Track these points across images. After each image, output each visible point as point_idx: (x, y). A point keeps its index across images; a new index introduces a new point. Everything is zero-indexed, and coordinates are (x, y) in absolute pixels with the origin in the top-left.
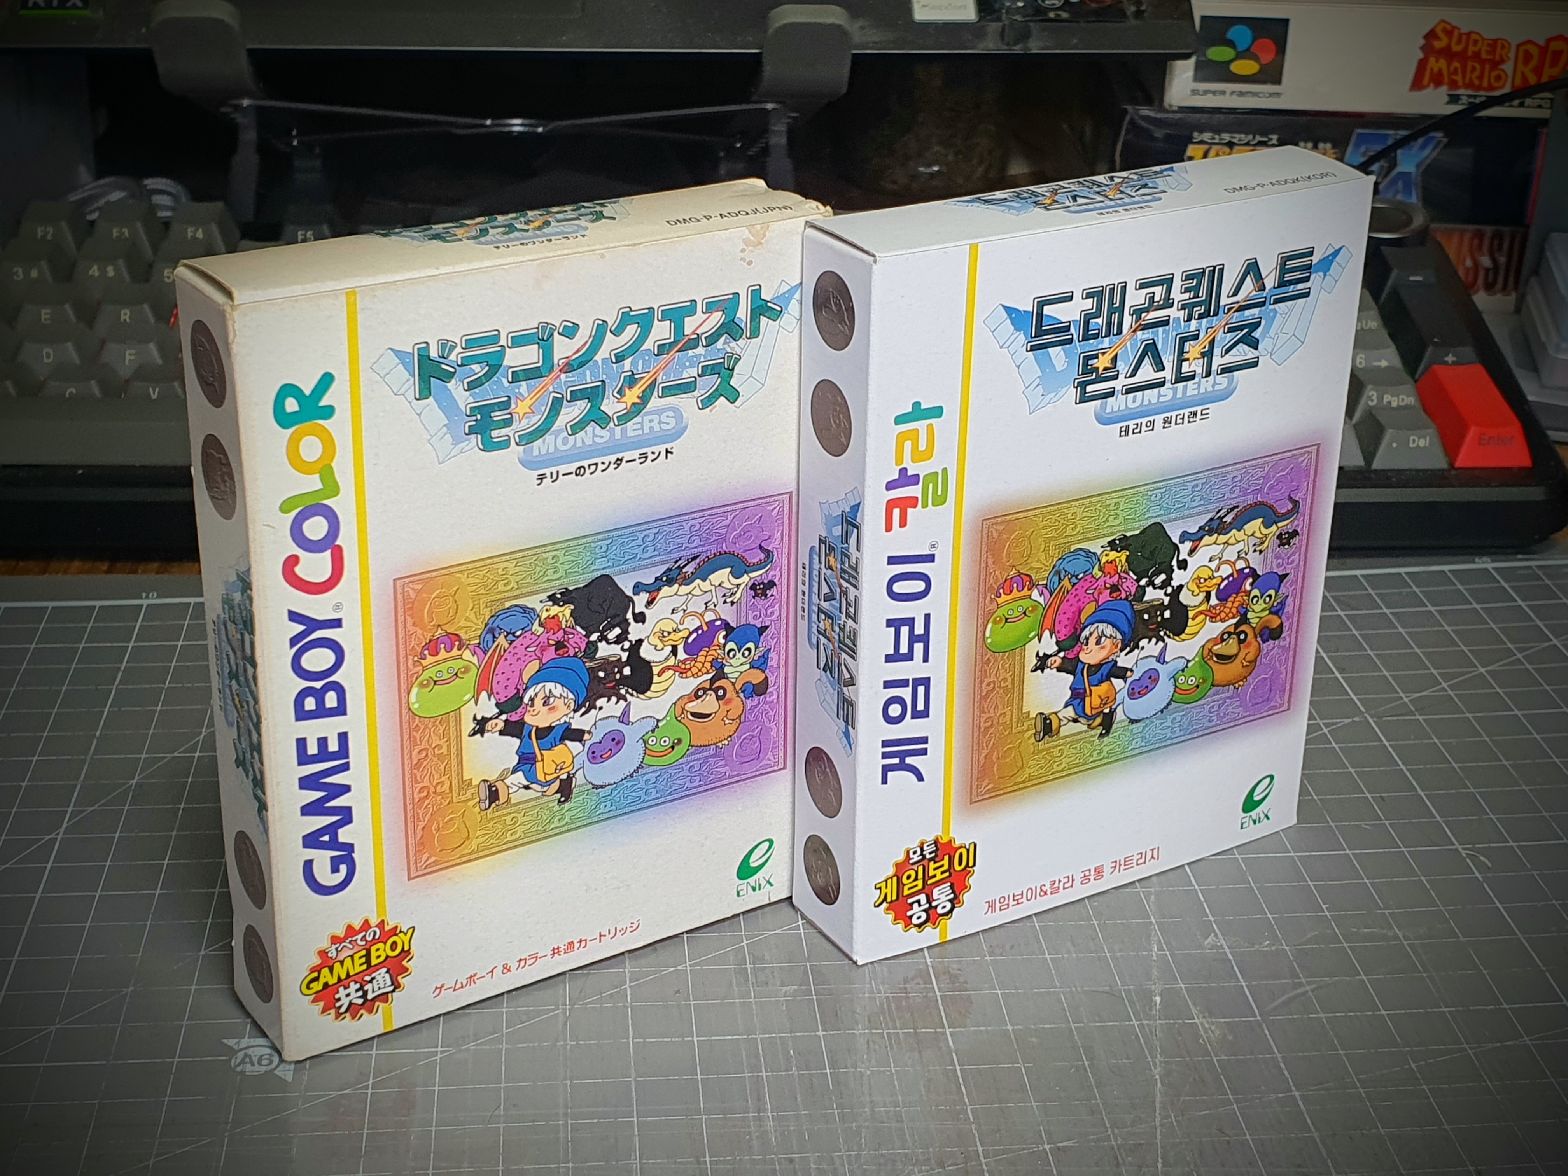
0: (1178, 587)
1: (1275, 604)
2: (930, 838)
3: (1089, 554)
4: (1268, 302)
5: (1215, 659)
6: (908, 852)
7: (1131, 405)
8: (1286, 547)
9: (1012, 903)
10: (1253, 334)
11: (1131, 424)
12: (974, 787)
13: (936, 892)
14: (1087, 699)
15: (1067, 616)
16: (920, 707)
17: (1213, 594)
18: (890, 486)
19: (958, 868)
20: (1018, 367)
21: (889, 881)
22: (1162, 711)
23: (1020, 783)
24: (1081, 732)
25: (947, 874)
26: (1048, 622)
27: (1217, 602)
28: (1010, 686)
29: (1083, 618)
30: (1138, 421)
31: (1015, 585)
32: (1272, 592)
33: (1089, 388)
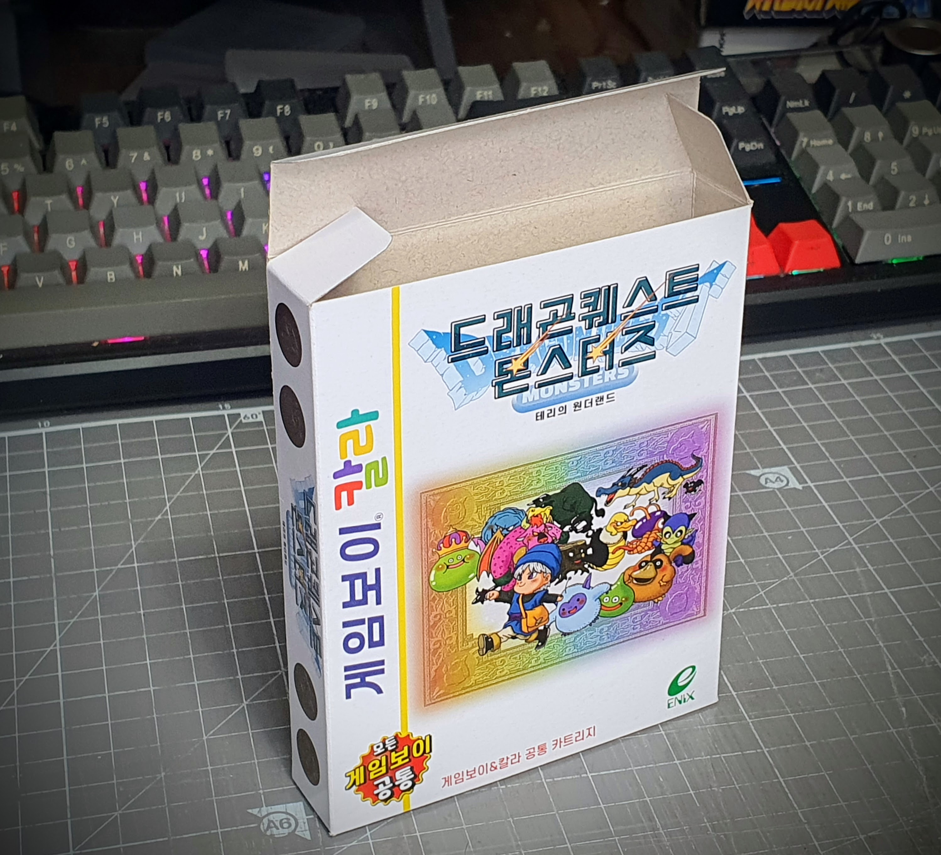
0: (597, 530)
1: (686, 537)
2: (391, 735)
3: (516, 511)
4: (660, 309)
5: (635, 582)
6: (372, 747)
7: (544, 395)
8: (693, 493)
9: (465, 777)
10: (648, 334)
11: (546, 410)
12: (427, 694)
13: (398, 775)
14: (524, 621)
15: (501, 559)
16: (376, 638)
17: (629, 533)
18: (336, 475)
19: (416, 755)
20: (442, 375)
21: (357, 770)
22: (590, 625)
23: (468, 687)
24: (520, 646)
25: (407, 760)
26: (485, 565)
27: (633, 539)
28: (454, 616)
29: (515, 560)
30: (552, 407)
31: (453, 540)
32: (683, 528)
33: (506, 386)
